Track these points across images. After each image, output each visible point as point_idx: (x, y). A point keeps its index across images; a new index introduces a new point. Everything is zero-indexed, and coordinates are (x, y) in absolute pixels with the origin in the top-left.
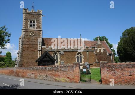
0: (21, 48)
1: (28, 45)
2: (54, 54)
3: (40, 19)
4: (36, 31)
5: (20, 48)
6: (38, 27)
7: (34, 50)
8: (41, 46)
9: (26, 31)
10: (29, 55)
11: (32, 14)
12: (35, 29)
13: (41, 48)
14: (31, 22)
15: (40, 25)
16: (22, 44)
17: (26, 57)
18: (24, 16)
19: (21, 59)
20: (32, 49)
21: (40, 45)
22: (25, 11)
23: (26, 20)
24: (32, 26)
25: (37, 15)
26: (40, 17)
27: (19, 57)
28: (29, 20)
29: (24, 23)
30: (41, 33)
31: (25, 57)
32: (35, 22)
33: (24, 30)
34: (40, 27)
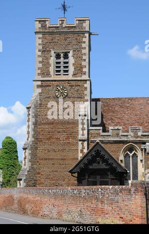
0: (32, 133)
1: (52, 126)
2: (125, 151)
3: (83, 45)
4: (73, 83)
5: (28, 133)
6: (79, 70)
7: (68, 138)
8: (86, 126)
9: (44, 85)
10: (54, 153)
11: (60, 33)
12: (70, 77)
13: (86, 132)
14: (58, 56)
15: (83, 63)
16: (35, 124)
17: (46, 159)
18: (38, 41)
19: (32, 165)
20: (62, 136)
21: (83, 124)
22: (40, 26)
23: (45, 51)
24: (62, 69)
25: (74, 33)
26: (84, 40)
27: (26, 160)
28: (52, 52)
29: (40, 62)
30: (86, 88)
31: (42, 159)
32: (70, 55)
33: (39, 83)
34: (84, 70)
